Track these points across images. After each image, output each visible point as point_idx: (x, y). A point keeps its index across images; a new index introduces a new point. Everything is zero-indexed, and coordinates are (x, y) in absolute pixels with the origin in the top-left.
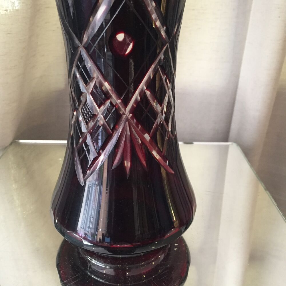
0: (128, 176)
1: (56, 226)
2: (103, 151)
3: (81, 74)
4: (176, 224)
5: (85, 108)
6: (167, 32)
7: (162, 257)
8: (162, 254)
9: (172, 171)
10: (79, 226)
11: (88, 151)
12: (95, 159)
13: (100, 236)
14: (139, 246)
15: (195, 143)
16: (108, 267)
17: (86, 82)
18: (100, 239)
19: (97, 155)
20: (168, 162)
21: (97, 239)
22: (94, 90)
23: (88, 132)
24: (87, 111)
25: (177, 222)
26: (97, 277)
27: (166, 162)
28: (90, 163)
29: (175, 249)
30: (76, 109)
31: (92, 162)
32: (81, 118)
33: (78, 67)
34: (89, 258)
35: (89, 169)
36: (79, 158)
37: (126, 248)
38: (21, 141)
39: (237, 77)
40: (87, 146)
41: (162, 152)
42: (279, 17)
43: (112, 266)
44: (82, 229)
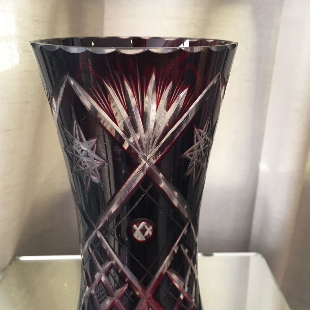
24: (101, 292)
30: (88, 284)
33: (92, 245)
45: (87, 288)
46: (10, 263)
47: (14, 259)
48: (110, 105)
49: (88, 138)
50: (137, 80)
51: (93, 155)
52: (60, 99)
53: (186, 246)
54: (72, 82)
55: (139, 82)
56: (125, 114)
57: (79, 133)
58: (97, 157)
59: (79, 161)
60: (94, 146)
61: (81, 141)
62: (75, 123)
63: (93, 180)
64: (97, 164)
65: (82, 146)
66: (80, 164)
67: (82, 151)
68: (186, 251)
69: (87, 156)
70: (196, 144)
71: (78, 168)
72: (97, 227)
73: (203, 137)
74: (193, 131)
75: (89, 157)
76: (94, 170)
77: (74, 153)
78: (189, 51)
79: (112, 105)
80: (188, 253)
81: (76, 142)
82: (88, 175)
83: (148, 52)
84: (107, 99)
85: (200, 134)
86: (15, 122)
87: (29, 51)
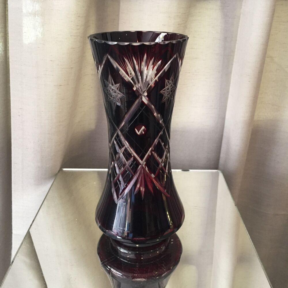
0: (143, 199)
1: (100, 227)
2: (129, 184)
3: (117, 143)
4: (172, 227)
5: (119, 161)
6: (164, 121)
7: (163, 248)
8: (163, 246)
9: (168, 195)
10: (114, 228)
11: (120, 184)
12: (124, 189)
13: (126, 234)
14: (149, 239)
15: (191, 170)
16: (130, 253)
17: (120, 148)
18: (126, 236)
19: (125, 187)
20: (166, 190)
21: (124, 236)
22: (125, 152)
23: (121, 174)
24: (120, 162)
25: (172, 226)
26: (124, 259)
27: (165, 190)
28: (121, 191)
29: (172, 243)
30: (113, 160)
31: (122, 190)
32: (116, 165)
33: (115, 139)
34: (119, 248)
35: (121, 194)
36: (115, 188)
37: (142, 240)
40: (119, 181)
41: (162, 185)
42: (249, 81)
43: (133, 252)
44: (115, 230)
45: (113, 163)
46: (59, 172)
47: (61, 169)
48: (126, 68)
49: (115, 84)
50: (138, 57)
51: (118, 91)
52: (102, 66)
53: (163, 141)
54: (109, 57)
55: (139, 57)
56: (133, 73)
57: (112, 81)
58: (119, 93)
59: (111, 95)
60: (118, 87)
61: (112, 85)
62: (110, 76)
63: (117, 104)
64: (119, 96)
65: (112, 87)
66: (111, 96)
67: (113, 90)
68: (163, 144)
69: (115, 92)
70: (166, 87)
71: (110, 99)
72: (118, 128)
73: (170, 84)
74: (165, 80)
75: (115, 93)
76: (118, 99)
77: (109, 91)
78: (162, 43)
79: (127, 68)
80: (164, 145)
81: (110, 85)
82: (115, 102)
83: (143, 44)
84: (125, 65)
85: (168, 82)
86: (65, 80)
87: (74, 36)
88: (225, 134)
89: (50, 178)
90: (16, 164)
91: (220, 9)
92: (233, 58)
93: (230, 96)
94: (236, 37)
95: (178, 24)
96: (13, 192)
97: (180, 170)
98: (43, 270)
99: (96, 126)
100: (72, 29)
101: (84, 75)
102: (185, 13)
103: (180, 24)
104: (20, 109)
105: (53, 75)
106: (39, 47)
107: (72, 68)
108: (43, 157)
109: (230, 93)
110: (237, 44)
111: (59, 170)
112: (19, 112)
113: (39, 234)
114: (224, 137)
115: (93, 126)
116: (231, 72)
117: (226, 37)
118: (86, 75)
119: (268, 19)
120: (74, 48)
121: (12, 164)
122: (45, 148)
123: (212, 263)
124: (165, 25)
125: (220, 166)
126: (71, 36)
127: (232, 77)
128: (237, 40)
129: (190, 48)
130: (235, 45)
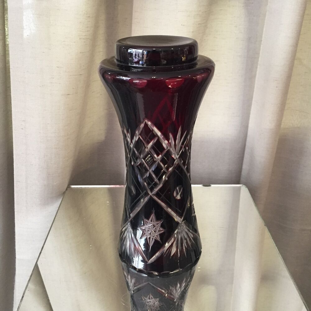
15: (212, 185)
38: (73, 186)
39: (247, 127)
42: (277, 87)
46: (67, 190)
47: (69, 187)
86: (73, 88)
87: (83, 39)
88: (248, 144)
89: (57, 197)
90: (19, 182)
91: (243, 6)
92: (258, 61)
93: (253, 102)
94: (261, 37)
95: (199, 24)
96: (16, 213)
97: (201, 186)
98: (49, 296)
99: (106, 137)
100: (80, 31)
101: (93, 82)
102: (206, 12)
103: (200, 24)
104: (23, 121)
105: (60, 84)
106: (43, 52)
107: (81, 75)
108: (49, 174)
109: (254, 99)
110: (262, 45)
111: (66, 187)
112: (22, 125)
113: (45, 258)
114: (246, 147)
115: (102, 137)
116: (255, 76)
117: (250, 38)
118: (95, 81)
119: (299, 17)
120: (83, 53)
121: (15, 182)
122: (51, 164)
123: (232, 283)
124: (184, 25)
125: (243, 179)
126: (80, 39)
127: (256, 82)
128: (261, 41)
129: (210, 50)
130: (260, 46)
